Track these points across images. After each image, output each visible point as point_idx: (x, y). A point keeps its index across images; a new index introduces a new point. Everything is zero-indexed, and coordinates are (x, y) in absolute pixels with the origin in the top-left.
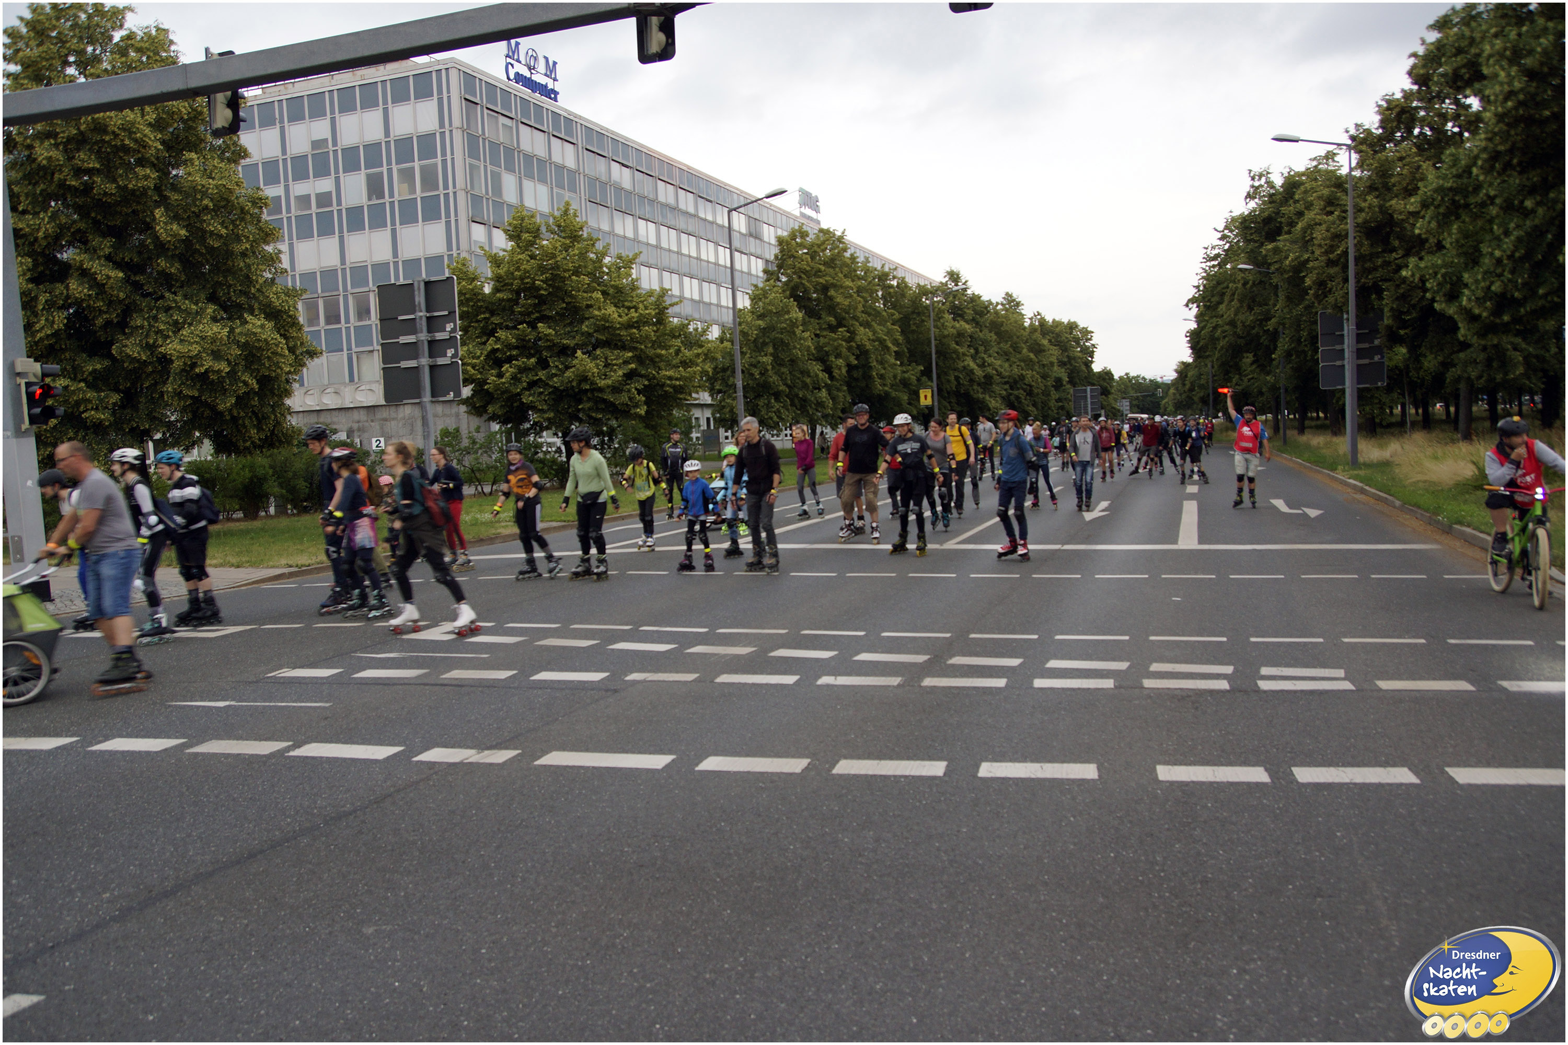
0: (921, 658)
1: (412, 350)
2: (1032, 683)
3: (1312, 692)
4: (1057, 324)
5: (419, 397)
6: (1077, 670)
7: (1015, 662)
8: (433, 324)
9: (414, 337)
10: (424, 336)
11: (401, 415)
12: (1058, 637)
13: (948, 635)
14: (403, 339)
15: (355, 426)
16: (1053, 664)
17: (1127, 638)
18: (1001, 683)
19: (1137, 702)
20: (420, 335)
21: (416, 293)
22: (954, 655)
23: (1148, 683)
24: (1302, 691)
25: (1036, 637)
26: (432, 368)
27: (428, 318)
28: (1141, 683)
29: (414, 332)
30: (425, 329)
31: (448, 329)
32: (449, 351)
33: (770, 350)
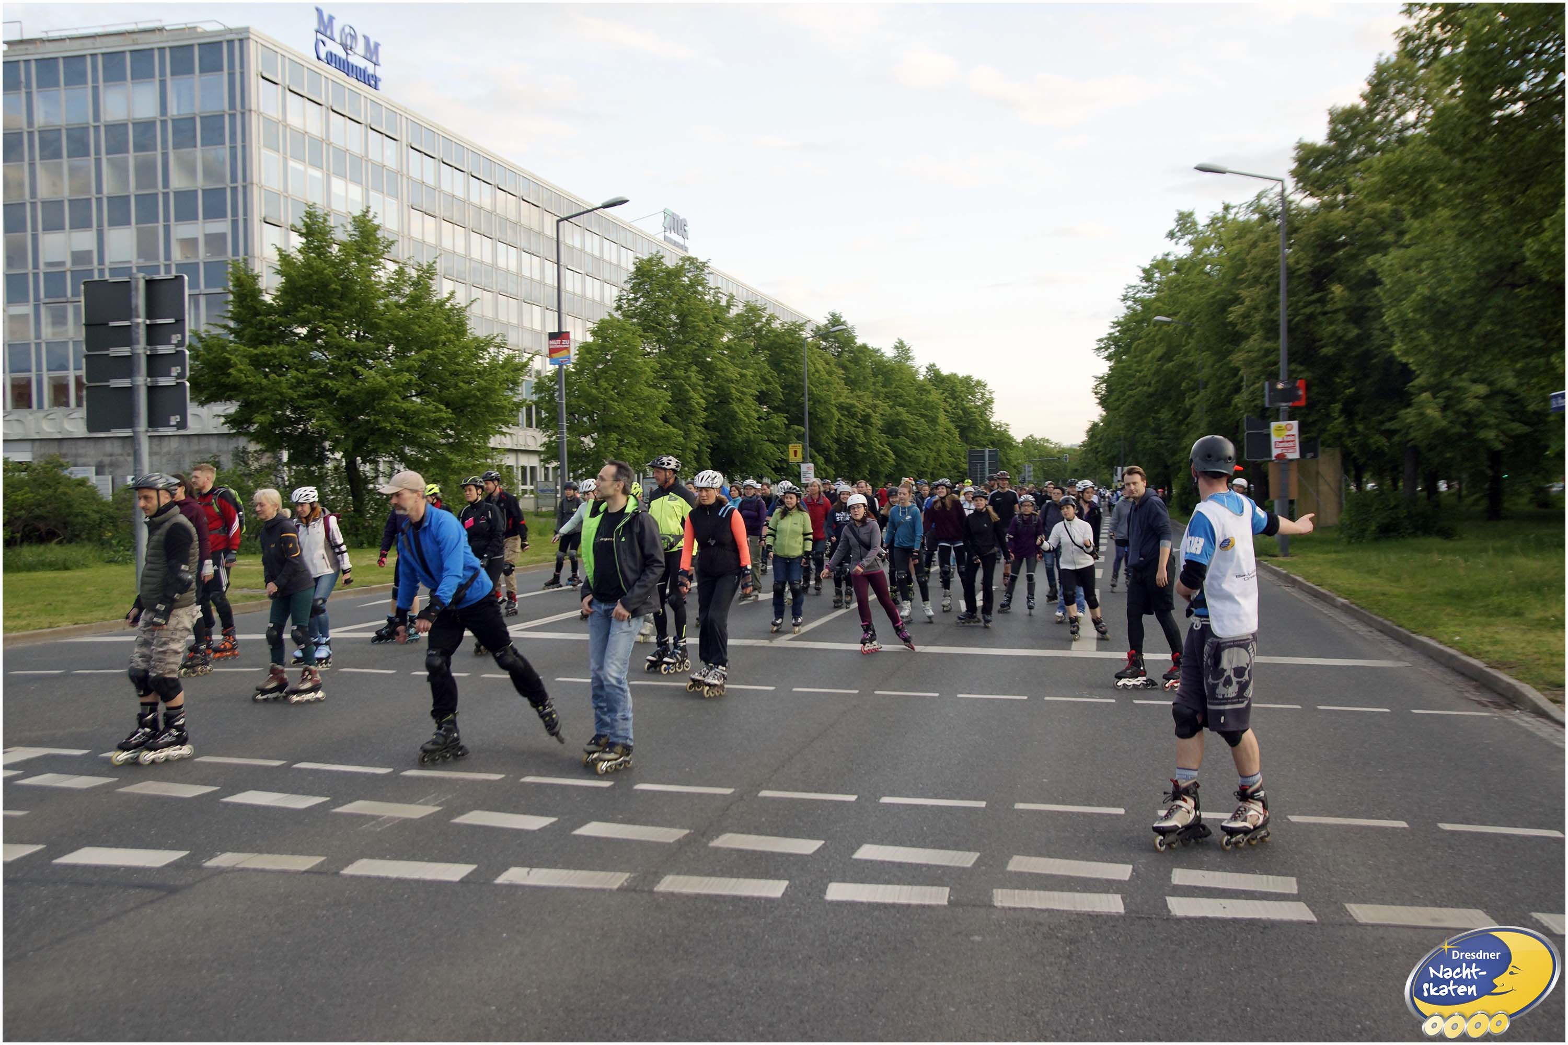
0: (670, 835)
2: (824, 891)
3: (1252, 924)
6: (900, 865)
7: (808, 846)
8: (154, 334)
10: (142, 349)
12: (886, 800)
13: (728, 791)
15: (107, 460)
16: (868, 852)
17: (983, 804)
18: (775, 889)
19: (977, 938)
22: (724, 830)
23: (1003, 898)
24: (1235, 921)
25: (853, 798)
26: (151, 389)
27: (148, 326)
28: (991, 898)
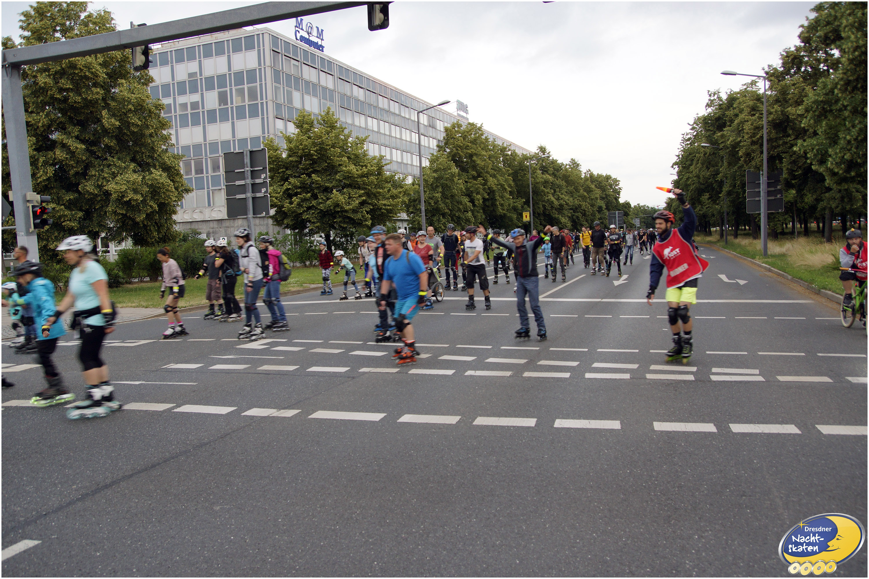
0: (523, 361)
1: (242, 189)
2: (584, 376)
3: (741, 382)
4: (599, 176)
5: (246, 215)
6: (610, 368)
7: (575, 364)
8: (254, 174)
9: (244, 181)
10: (249, 181)
11: (236, 225)
12: (599, 350)
13: (538, 348)
14: (238, 183)
15: (211, 230)
16: (596, 365)
17: (637, 351)
18: (567, 375)
19: (642, 387)
20: (247, 180)
21: (245, 157)
22: (541, 360)
23: (649, 376)
24: (735, 381)
25: (586, 350)
26: (253, 198)
27: (251, 171)
28: (645, 376)
29: (244, 179)
30: (250, 177)
31: (263, 177)
32: (263, 189)
33: (440, 190)
